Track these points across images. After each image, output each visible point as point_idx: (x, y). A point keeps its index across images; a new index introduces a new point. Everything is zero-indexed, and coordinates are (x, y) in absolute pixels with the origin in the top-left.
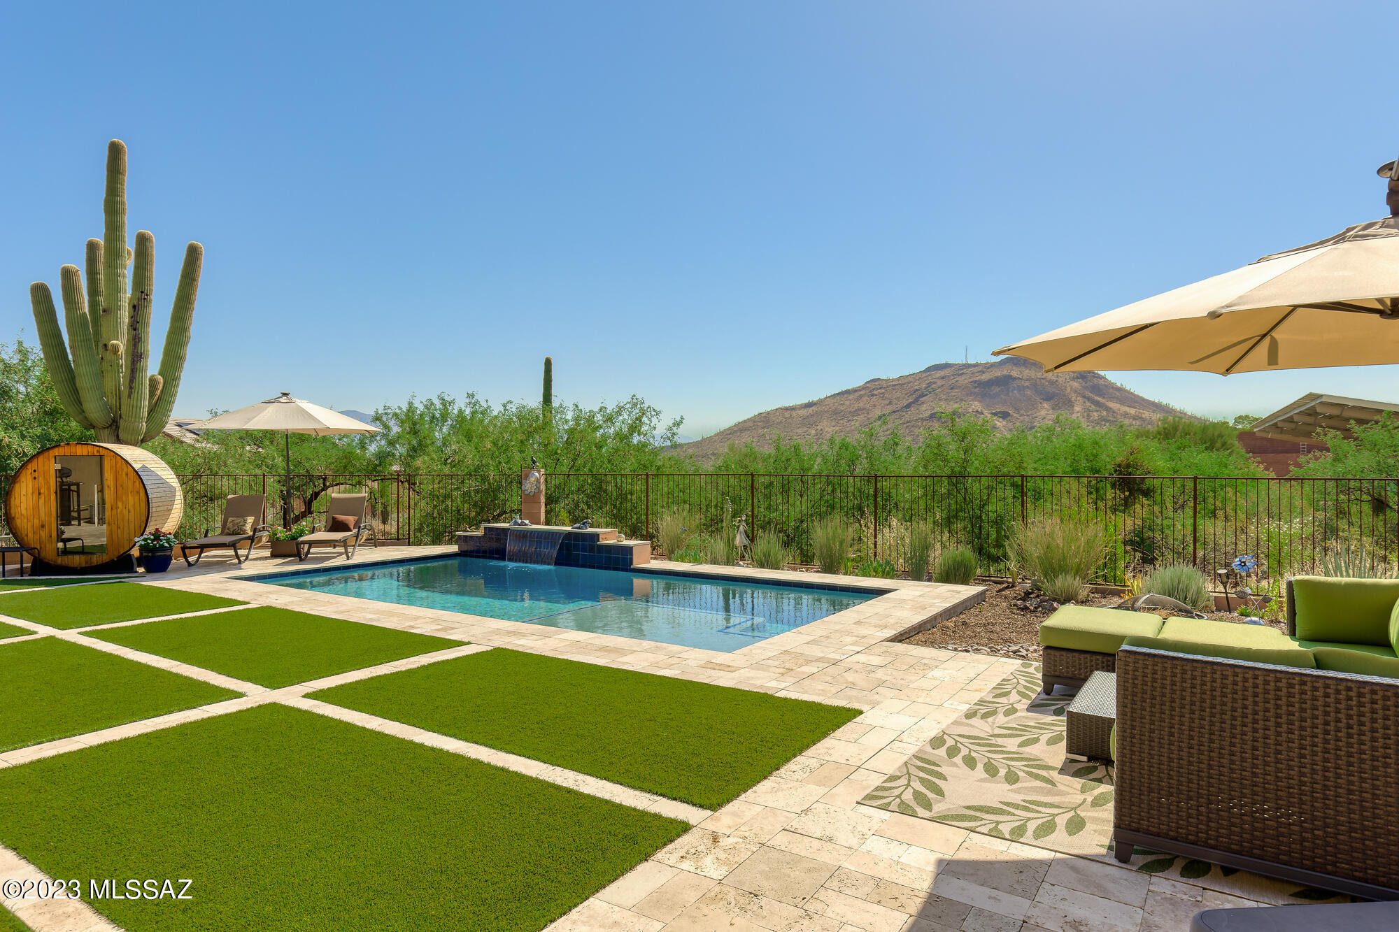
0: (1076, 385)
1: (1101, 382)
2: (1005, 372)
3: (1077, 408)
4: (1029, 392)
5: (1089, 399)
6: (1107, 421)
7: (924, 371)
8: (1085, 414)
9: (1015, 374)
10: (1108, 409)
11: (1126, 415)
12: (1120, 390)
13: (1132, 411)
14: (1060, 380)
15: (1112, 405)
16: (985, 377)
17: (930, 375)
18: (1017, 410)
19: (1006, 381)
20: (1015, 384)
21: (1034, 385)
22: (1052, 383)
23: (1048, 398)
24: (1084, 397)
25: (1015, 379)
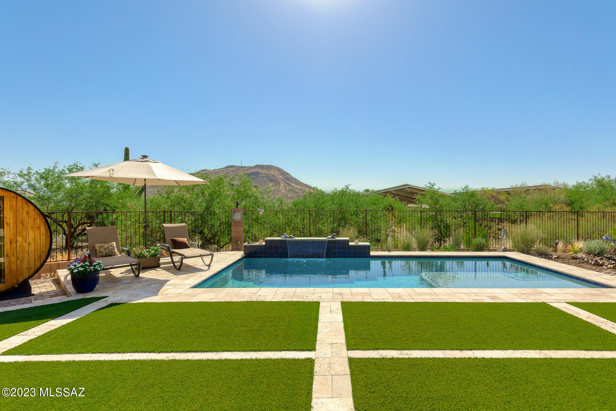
0: (281, 177)
1: (289, 176)
2: (256, 170)
3: (282, 185)
4: (265, 179)
5: (285, 182)
6: (292, 190)
7: (224, 168)
8: (285, 188)
9: (260, 171)
10: (292, 186)
11: (297, 188)
12: (295, 179)
13: (299, 187)
14: (276, 174)
15: (293, 185)
16: (249, 172)
17: (227, 170)
18: (261, 185)
19: (257, 174)
20: (260, 175)
21: (267, 176)
22: (273, 176)
23: (272, 181)
24: (284, 181)
25: (260, 173)
